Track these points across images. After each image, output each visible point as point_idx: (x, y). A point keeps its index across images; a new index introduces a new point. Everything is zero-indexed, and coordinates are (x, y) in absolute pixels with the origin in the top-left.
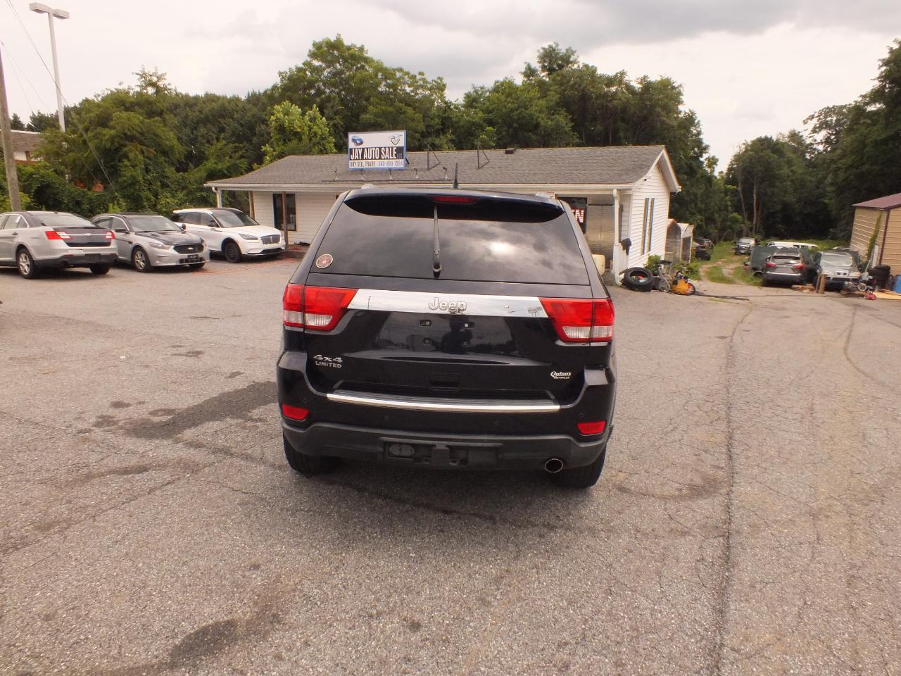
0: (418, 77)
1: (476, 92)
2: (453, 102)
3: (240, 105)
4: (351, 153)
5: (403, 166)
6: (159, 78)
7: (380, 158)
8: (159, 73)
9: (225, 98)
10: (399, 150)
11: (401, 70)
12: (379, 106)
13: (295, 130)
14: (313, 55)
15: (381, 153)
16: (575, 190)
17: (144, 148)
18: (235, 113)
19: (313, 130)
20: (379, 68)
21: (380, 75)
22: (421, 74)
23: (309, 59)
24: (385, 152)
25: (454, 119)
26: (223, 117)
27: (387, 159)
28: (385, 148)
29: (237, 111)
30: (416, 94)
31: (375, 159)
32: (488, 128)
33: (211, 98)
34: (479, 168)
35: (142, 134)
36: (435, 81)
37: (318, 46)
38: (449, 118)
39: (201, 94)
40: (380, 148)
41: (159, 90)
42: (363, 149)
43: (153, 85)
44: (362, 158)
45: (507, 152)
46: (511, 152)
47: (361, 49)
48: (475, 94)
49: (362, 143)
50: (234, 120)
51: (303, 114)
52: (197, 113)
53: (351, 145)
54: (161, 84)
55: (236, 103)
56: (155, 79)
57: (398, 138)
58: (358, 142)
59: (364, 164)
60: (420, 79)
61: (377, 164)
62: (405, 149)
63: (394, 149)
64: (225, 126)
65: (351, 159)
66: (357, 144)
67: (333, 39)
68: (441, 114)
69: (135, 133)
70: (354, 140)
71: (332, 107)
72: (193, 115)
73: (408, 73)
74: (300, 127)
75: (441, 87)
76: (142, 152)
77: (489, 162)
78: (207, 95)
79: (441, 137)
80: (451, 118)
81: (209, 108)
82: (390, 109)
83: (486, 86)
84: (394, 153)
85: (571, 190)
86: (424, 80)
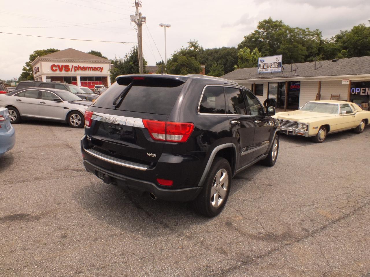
0: (306, 30)
1: (342, 33)
2: (325, 40)
3: (234, 50)
4: (259, 66)
5: (280, 71)
6: (196, 43)
7: (271, 68)
8: (196, 41)
9: (229, 48)
10: (279, 63)
11: (298, 28)
12: (285, 45)
13: (246, 58)
14: (259, 27)
15: (271, 65)
16: (361, 77)
17: (187, 69)
18: (232, 53)
19: (254, 58)
20: (288, 28)
21: (288, 32)
22: (307, 29)
23: (257, 29)
24: (273, 65)
25: (325, 48)
26: (228, 55)
27: (274, 68)
28: (273, 63)
29: (233, 53)
30: (305, 38)
31: (269, 68)
32: (343, 51)
33: (224, 49)
34: (315, 69)
35: (188, 64)
36: (315, 31)
37: (261, 23)
38: (322, 48)
39: (221, 47)
40: (271, 63)
41: (196, 47)
42: (264, 64)
43: (193, 46)
44: (264, 68)
45: (333, 61)
46: (335, 61)
47: (281, 22)
48: (342, 35)
49: (264, 62)
50: (231, 56)
51: (251, 52)
52: (219, 55)
53: (259, 63)
54: (196, 45)
55: (233, 50)
56: (194, 44)
57: (279, 58)
58: (262, 61)
59: (264, 71)
60: (307, 31)
61: (270, 70)
62: (281, 63)
63: (277, 63)
64: (228, 59)
65: (259, 69)
66: (262, 62)
67: (267, 19)
68: (318, 46)
69: (185, 63)
70: (261, 61)
71: (265, 48)
72: (217, 56)
73: (301, 29)
74: (249, 57)
75: (319, 34)
76: (187, 70)
77: (322, 66)
78: (223, 48)
79: (317, 57)
80: (323, 48)
81: (223, 52)
82: (291, 46)
83: (348, 30)
84: (277, 65)
85: (359, 77)
86: (309, 31)
